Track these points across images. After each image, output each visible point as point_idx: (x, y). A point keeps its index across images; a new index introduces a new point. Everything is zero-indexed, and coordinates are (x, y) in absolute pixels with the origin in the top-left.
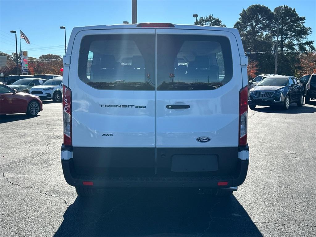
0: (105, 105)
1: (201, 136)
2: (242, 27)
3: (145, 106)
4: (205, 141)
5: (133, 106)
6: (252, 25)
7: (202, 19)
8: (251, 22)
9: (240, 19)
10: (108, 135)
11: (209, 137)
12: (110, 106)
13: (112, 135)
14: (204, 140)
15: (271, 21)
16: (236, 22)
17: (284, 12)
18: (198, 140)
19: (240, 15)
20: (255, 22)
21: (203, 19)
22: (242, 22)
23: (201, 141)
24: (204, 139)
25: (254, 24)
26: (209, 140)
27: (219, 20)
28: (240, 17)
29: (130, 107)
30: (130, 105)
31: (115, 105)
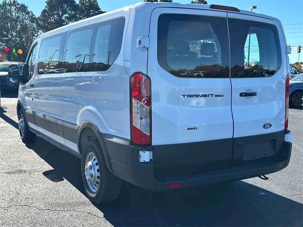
0: (188, 95)
1: (266, 123)
2: (49, 15)
3: (223, 95)
5: (213, 95)
6: (58, 14)
7: (5, 2)
8: (57, 11)
9: (46, 7)
10: (193, 129)
11: (271, 123)
12: (192, 97)
13: (197, 128)
14: (268, 126)
15: (76, 12)
16: (43, 9)
17: (88, 5)
18: (264, 126)
19: (46, 2)
20: (61, 12)
21: (7, 2)
22: (49, 11)
25: (61, 13)
27: (26, 5)
28: (46, 5)
29: (210, 96)
30: (210, 95)
31: (196, 95)
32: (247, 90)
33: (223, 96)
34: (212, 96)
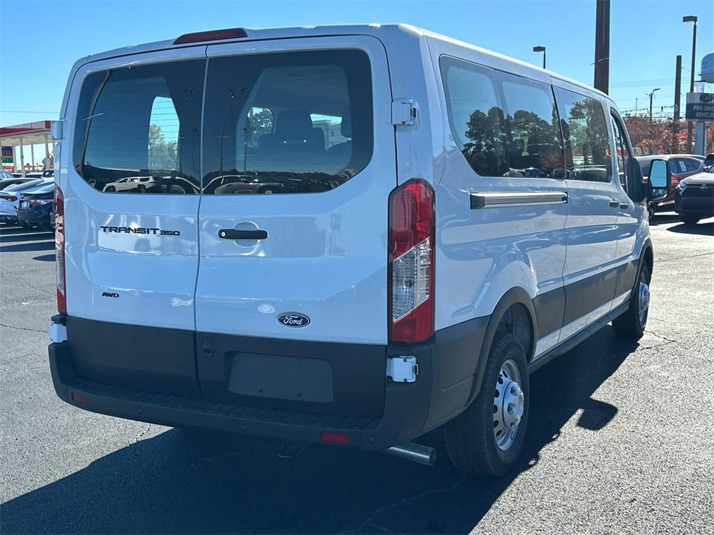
0: (111, 228)
1: (288, 311)
3: (179, 232)
4: (296, 324)
5: (156, 231)
10: (111, 296)
11: (305, 313)
12: (118, 231)
13: (118, 296)
14: (295, 321)
18: (282, 320)
23: (288, 324)
24: (294, 319)
26: (305, 321)
29: (151, 232)
30: (151, 229)
31: (126, 228)
32: (238, 224)
33: (179, 235)
34: (155, 233)
